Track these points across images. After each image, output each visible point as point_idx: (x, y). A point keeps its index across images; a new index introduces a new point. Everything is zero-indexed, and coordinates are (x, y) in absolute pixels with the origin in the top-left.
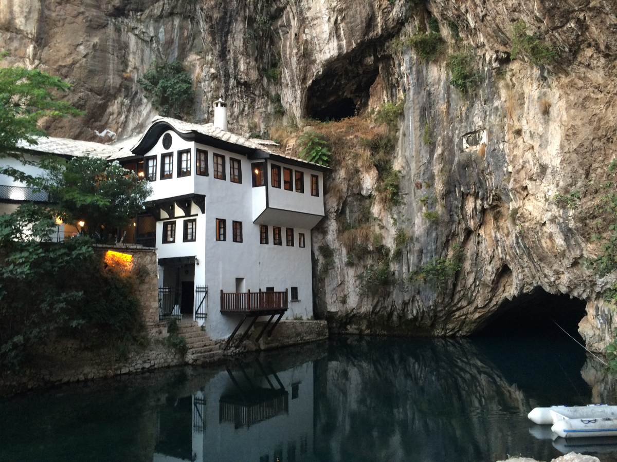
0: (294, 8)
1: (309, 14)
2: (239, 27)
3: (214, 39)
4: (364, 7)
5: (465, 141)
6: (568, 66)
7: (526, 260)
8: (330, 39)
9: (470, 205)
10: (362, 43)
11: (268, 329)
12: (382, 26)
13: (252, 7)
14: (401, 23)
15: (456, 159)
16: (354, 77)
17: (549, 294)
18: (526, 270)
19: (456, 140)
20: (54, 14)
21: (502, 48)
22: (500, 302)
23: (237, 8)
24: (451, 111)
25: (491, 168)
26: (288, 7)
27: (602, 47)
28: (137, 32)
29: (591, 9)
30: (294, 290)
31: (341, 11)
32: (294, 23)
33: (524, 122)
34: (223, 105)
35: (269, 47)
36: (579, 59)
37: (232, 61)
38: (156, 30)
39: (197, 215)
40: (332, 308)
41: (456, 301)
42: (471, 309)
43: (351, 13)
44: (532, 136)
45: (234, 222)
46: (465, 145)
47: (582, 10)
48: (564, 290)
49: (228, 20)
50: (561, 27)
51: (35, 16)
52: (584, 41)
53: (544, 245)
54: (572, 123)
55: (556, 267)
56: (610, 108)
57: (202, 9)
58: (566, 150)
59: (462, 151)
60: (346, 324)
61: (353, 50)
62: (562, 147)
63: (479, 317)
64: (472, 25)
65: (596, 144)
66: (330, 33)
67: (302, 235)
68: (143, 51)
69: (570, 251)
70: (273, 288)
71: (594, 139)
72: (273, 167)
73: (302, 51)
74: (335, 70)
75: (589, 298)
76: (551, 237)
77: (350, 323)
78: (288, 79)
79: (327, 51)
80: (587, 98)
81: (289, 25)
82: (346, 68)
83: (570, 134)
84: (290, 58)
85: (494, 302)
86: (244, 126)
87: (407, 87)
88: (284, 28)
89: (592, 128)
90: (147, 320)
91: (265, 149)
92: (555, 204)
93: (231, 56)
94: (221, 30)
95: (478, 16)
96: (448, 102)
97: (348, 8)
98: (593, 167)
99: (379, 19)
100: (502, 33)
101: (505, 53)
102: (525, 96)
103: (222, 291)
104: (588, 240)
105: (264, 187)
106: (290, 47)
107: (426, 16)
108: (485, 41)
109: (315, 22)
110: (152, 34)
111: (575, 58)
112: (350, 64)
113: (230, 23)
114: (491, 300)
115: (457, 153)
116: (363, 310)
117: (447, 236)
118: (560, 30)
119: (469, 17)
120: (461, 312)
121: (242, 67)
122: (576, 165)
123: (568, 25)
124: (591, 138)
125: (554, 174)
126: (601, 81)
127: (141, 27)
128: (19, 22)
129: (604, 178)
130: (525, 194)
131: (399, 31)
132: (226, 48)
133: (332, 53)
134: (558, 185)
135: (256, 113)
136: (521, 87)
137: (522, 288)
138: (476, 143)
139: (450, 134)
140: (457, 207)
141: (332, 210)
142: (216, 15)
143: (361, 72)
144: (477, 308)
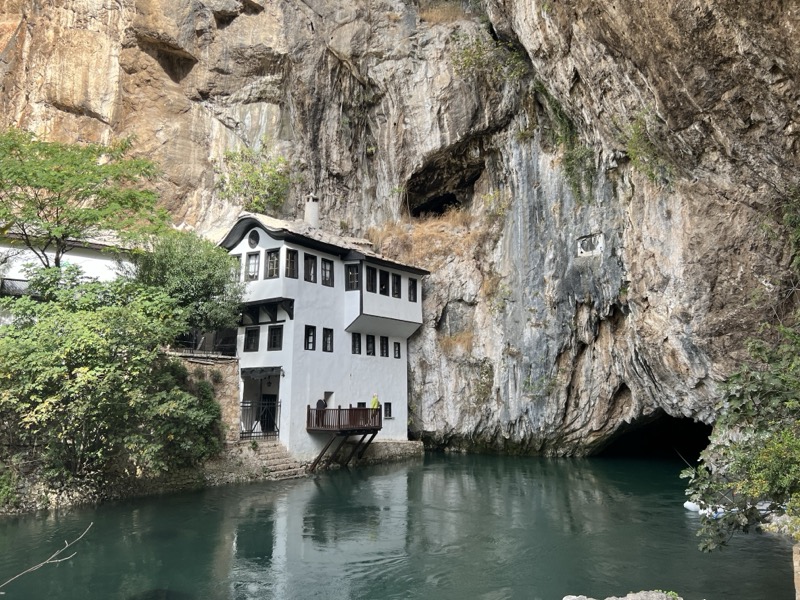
0: (393, 96)
1: (408, 103)
2: (333, 116)
3: (305, 127)
4: (470, 97)
5: (579, 245)
6: (691, 170)
7: (645, 378)
8: (432, 130)
9: (584, 316)
10: (468, 135)
11: (358, 450)
12: (489, 118)
13: (347, 93)
14: (510, 116)
15: (570, 265)
16: (457, 172)
17: (670, 417)
18: (647, 390)
19: (570, 243)
20: (132, 97)
21: (620, 147)
22: (617, 425)
23: (331, 94)
24: (565, 212)
25: (608, 276)
26: (387, 94)
27: (729, 153)
28: (221, 117)
29: (716, 112)
30: (388, 405)
31: (444, 100)
32: (393, 112)
33: (645, 228)
34: (315, 200)
35: (365, 136)
36: (704, 163)
37: (324, 151)
38: (242, 116)
39: (284, 321)
40: (429, 428)
41: (568, 422)
42: (585, 431)
43: (456, 103)
44: (652, 242)
45: (324, 329)
46: (579, 250)
47: (707, 113)
48: (688, 413)
49: (321, 107)
50: (684, 129)
51: (112, 98)
52: (709, 144)
53: (666, 363)
54: (696, 231)
55: (679, 387)
56: (737, 216)
57: (293, 94)
58: (690, 260)
59: (576, 256)
60: (445, 445)
61: (458, 142)
62: (685, 257)
63: (594, 442)
64: (588, 122)
65: (722, 255)
66: (433, 124)
67: (397, 345)
68: (226, 138)
69: (694, 371)
70: (364, 404)
71: (719, 250)
72: (368, 268)
73: (401, 142)
74: (437, 163)
75: (714, 423)
76: (673, 354)
77: (449, 445)
78: (385, 171)
79: (429, 143)
80: (711, 205)
81: (388, 114)
82: (449, 161)
83: (694, 244)
84: (388, 149)
85: (610, 424)
86: (335, 222)
87: (516, 184)
88: (382, 117)
89: (717, 237)
90: (227, 437)
91: (360, 249)
92: (678, 319)
93: (322, 145)
94: (313, 117)
95: (595, 112)
96: (561, 202)
97: (452, 97)
98: (718, 280)
99: (486, 111)
100: (621, 131)
101: (624, 152)
102: (646, 199)
103: (309, 406)
104: (714, 359)
105: (359, 292)
106: (389, 137)
107: (537, 109)
108: (602, 139)
109: (416, 111)
110: (237, 120)
111: (699, 162)
112: (454, 157)
113: (323, 110)
114: (607, 422)
115: (571, 259)
116: (465, 430)
117: (560, 350)
118: (683, 132)
119: (585, 112)
120: (575, 435)
121: (335, 157)
122: (700, 276)
123: (692, 127)
124: (717, 248)
125: (676, 286)
126: (727, 187)
127: (227, 112)
128: (95, 105)
129: (731, 293)
130: (646, 306)
131: (508, 123)
132: (317, 136)
133: (434, 145)
134: (680, 297)
135: (348, 208)
136: (641, 190)
137: (641, 411)
138: (592, 247)
139: (563, 237)
140: (570, 318)
141: (431, 317)
142: (308, 101)
143: (465, 166)
144: (591, 431)
